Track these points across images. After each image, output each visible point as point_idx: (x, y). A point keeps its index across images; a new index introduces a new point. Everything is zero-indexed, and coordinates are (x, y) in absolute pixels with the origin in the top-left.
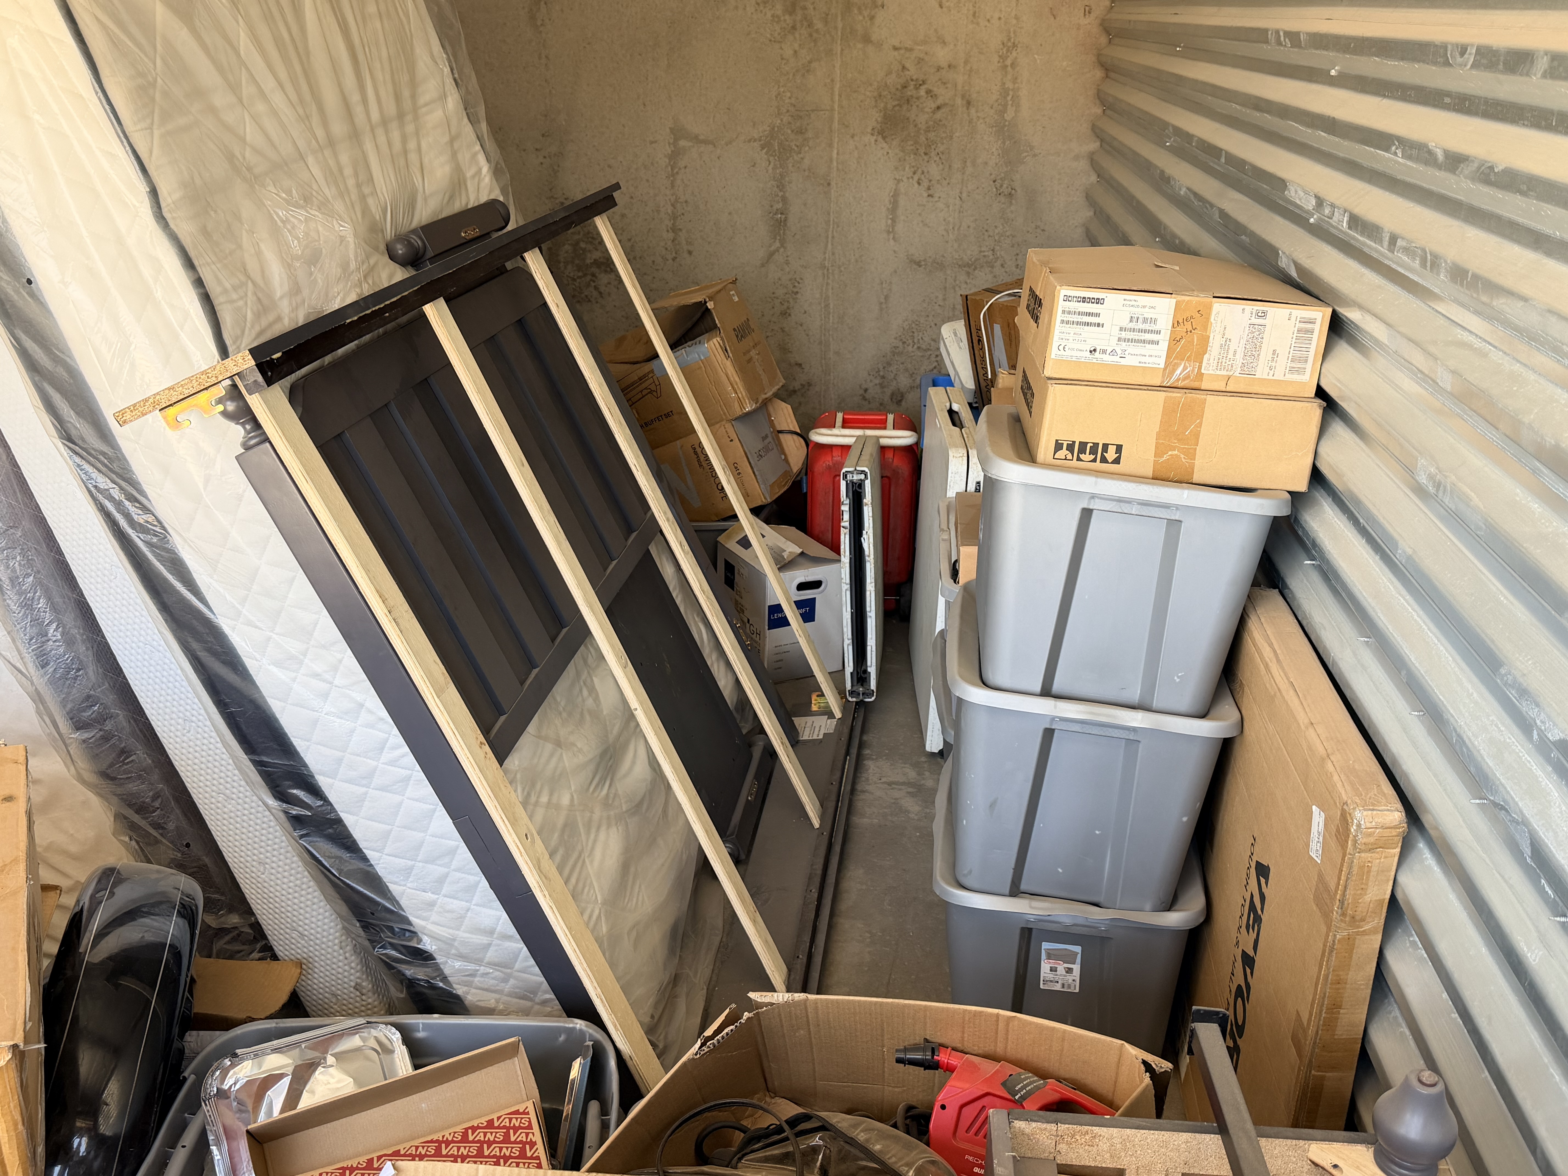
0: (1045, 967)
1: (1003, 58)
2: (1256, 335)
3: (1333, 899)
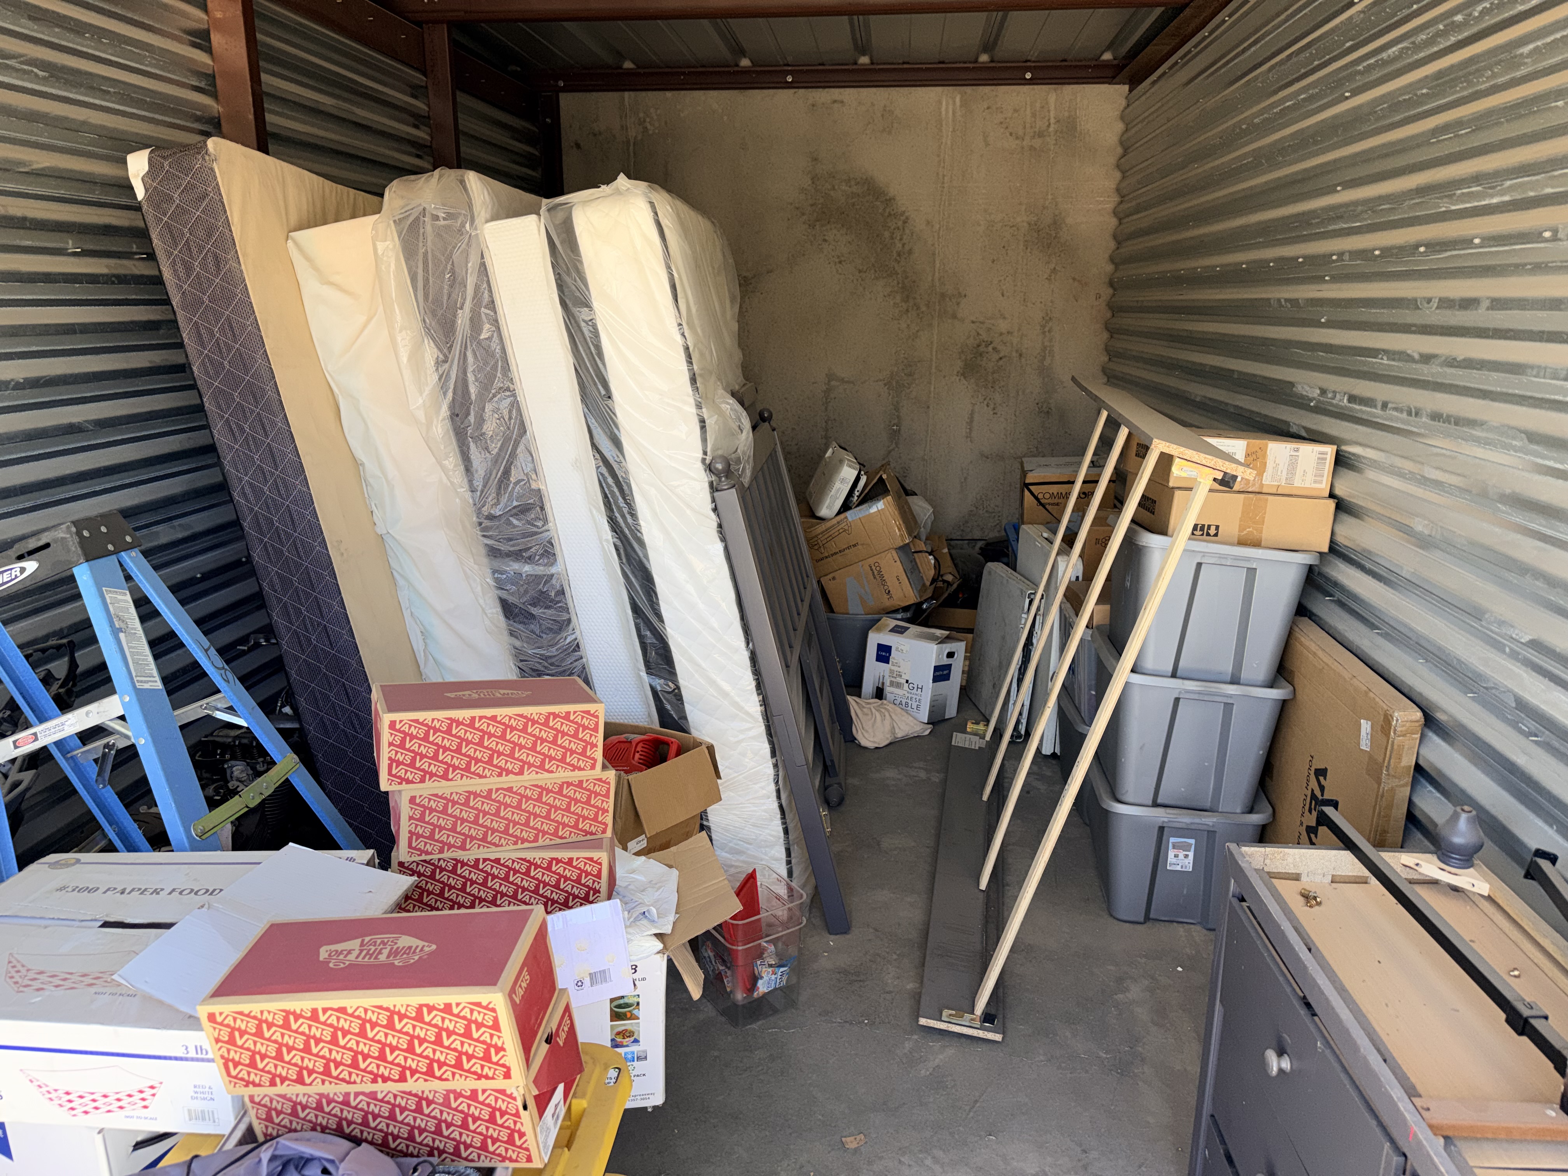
0: (1171, 854)
1: (1043, 327)
2: (1293, 463)
3: (1381, 767)
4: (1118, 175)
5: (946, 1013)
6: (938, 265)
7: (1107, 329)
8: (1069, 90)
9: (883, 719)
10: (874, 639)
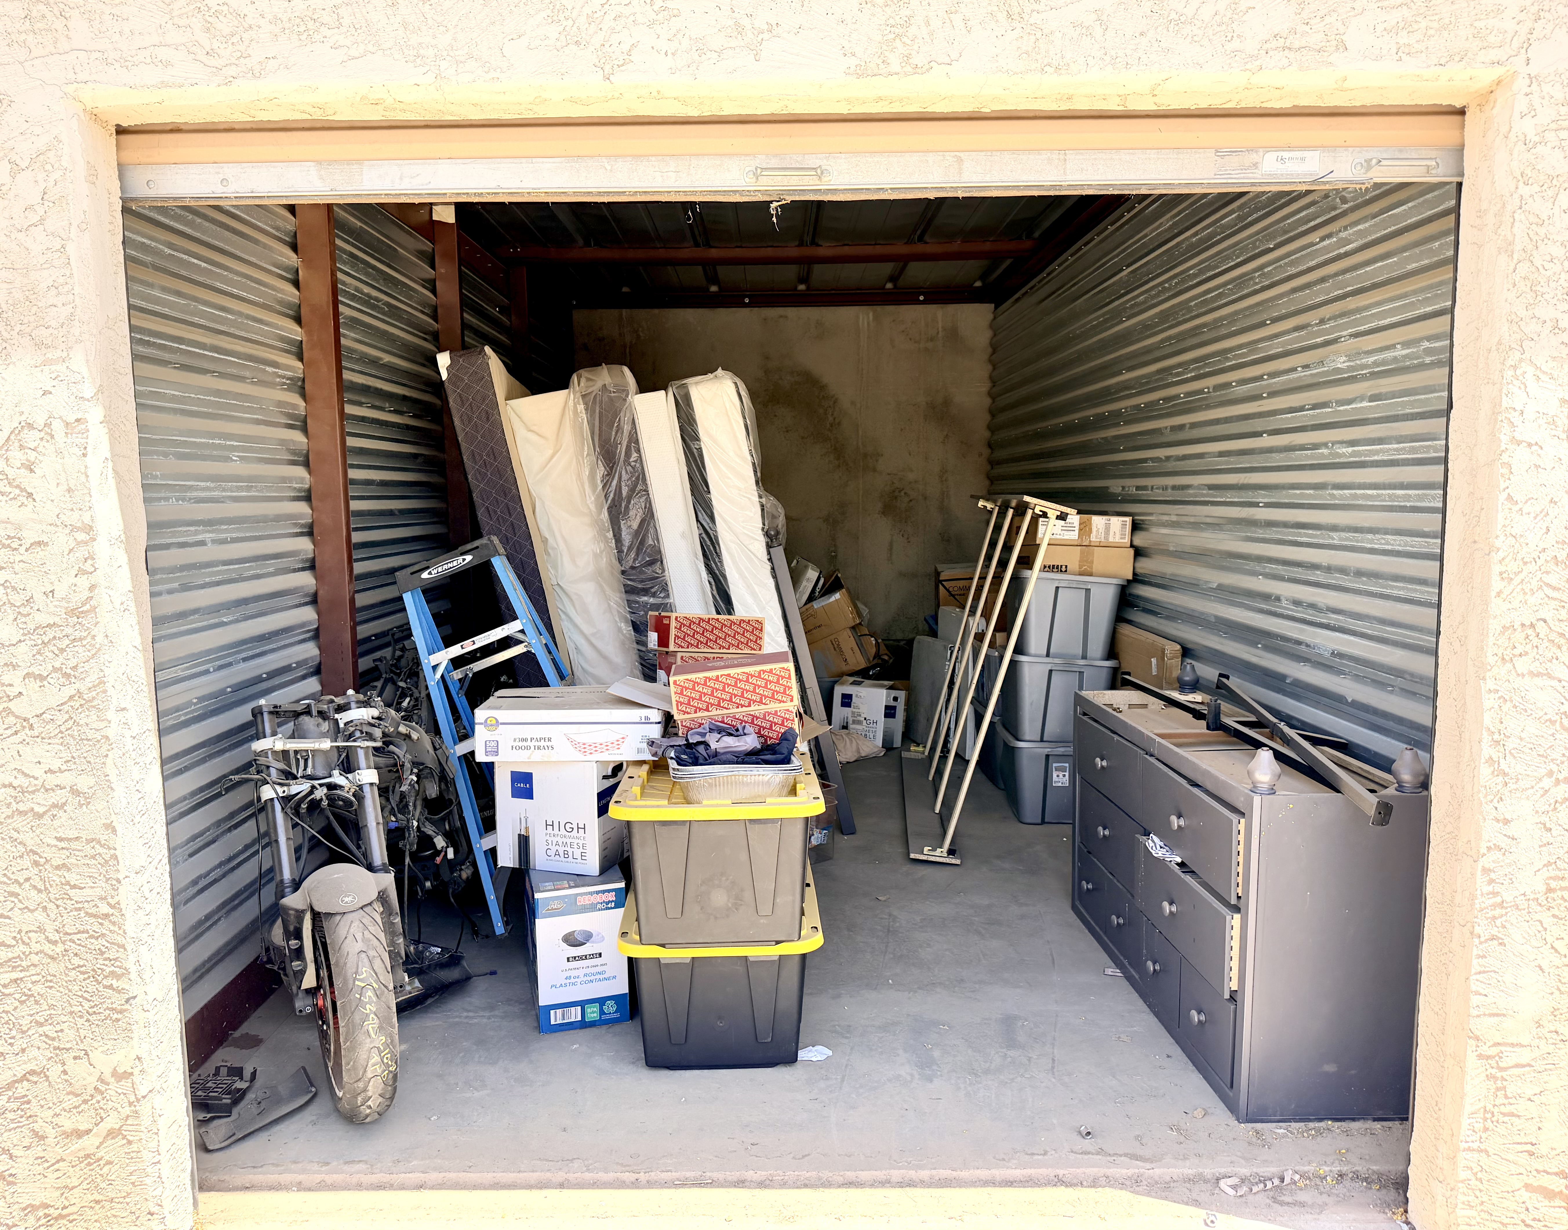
0: (1055, 774)
1: (941, 477)
2: (1107, 528)
4: (990, 367)
5: (926, 849)
6: (860, 432)
7: (988, 478)
8: (951, 308)
9: (851, 741)
10: (839, 691)
